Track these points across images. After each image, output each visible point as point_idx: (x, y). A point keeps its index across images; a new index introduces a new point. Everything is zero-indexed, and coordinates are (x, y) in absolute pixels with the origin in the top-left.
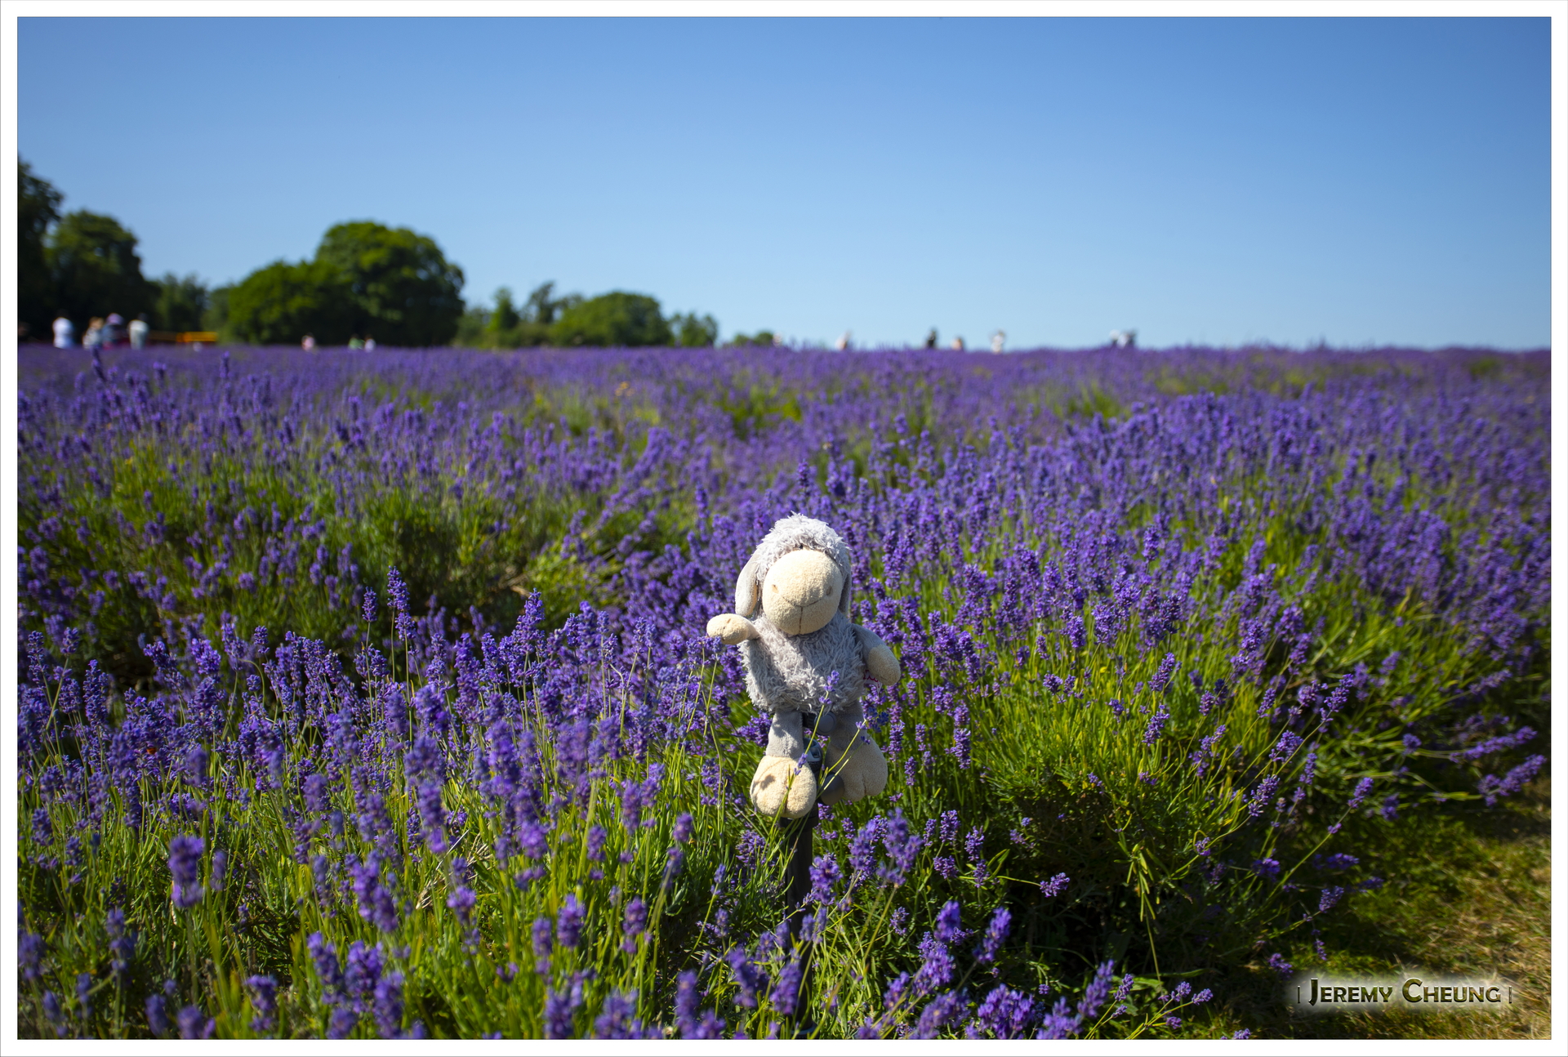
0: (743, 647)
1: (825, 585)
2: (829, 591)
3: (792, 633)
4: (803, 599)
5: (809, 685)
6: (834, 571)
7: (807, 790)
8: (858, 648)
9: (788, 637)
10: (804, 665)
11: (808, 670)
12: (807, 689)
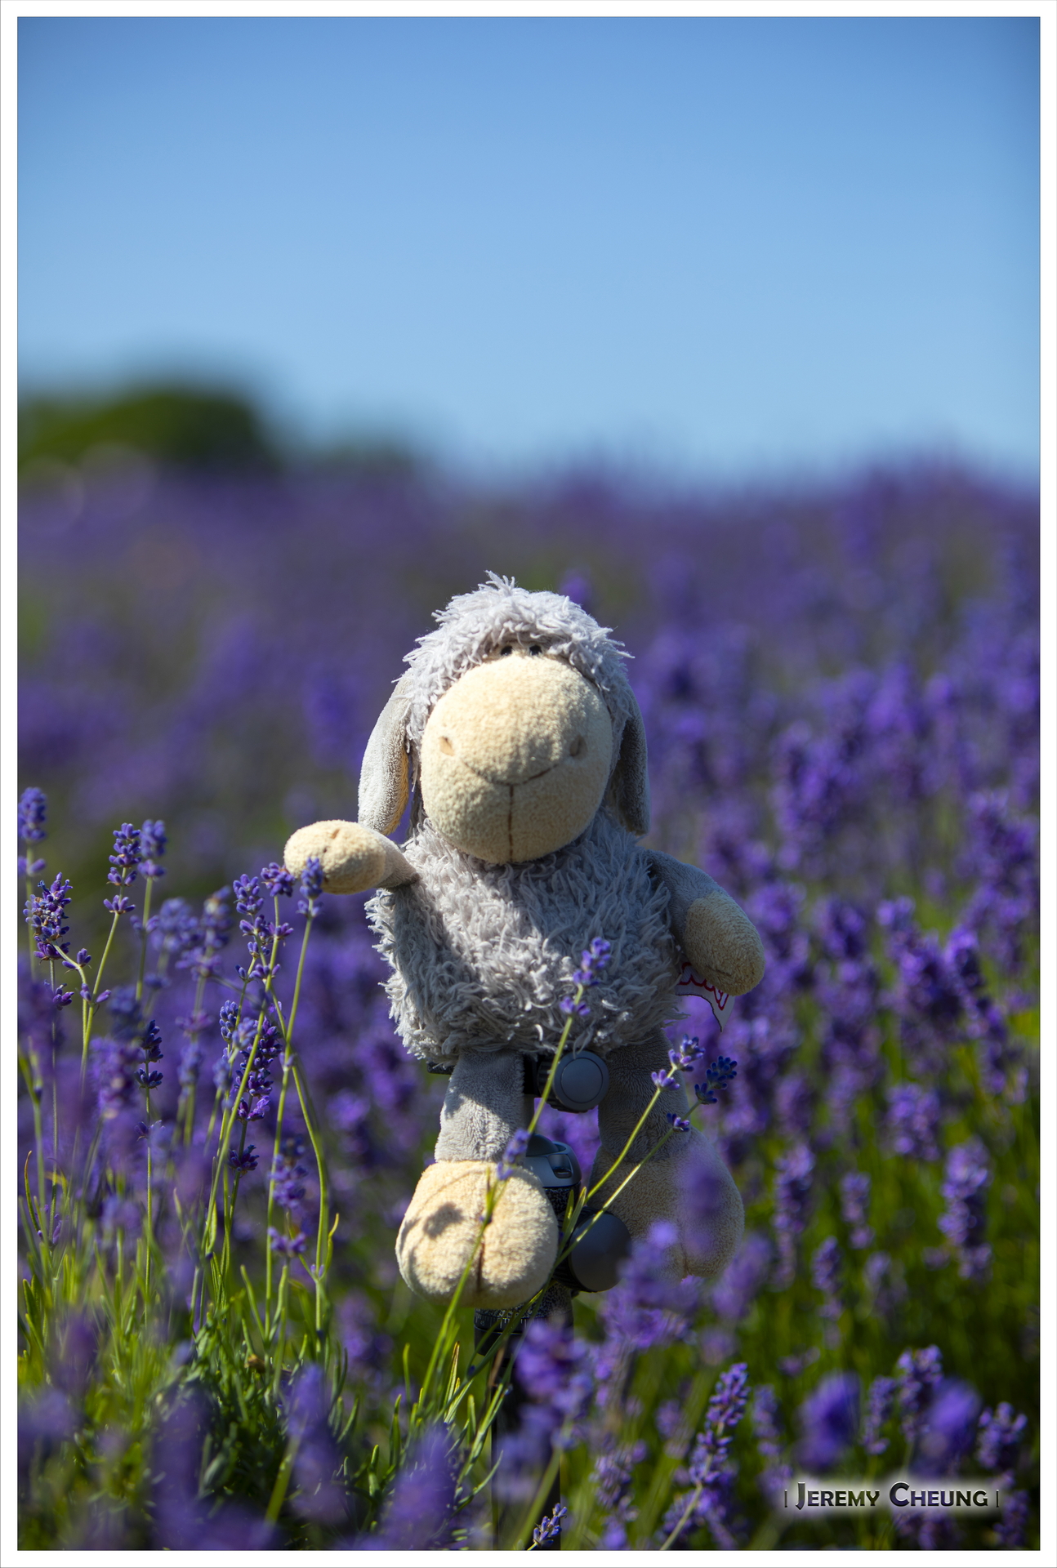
0: (379, 909)
1: (565, 734)
2: (576, 746)
3: (492, 860)
4: (514, 766)
5: (535, 975)
6: (587, 702)
7: (532, 1233)
8: (660, 899)
9: (481, 867)
10: (523, 929)
11: (533, 940)
12: (529, 986)
